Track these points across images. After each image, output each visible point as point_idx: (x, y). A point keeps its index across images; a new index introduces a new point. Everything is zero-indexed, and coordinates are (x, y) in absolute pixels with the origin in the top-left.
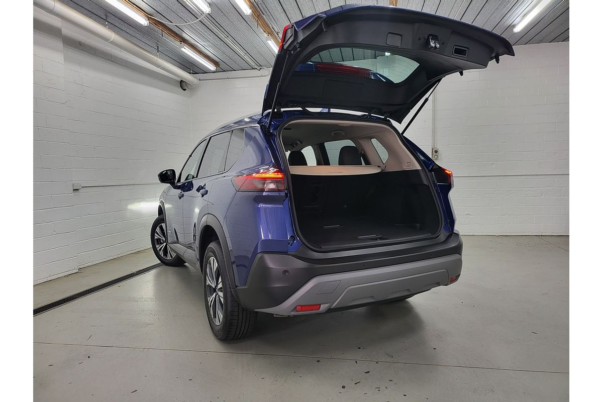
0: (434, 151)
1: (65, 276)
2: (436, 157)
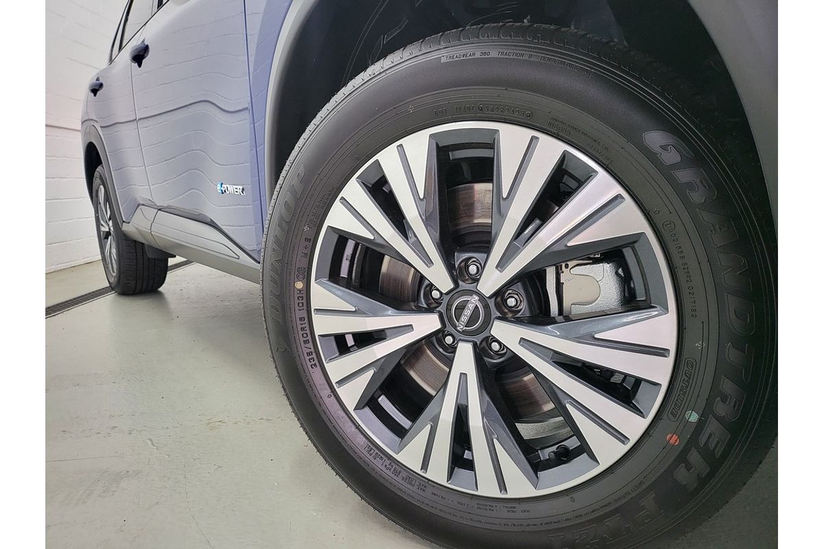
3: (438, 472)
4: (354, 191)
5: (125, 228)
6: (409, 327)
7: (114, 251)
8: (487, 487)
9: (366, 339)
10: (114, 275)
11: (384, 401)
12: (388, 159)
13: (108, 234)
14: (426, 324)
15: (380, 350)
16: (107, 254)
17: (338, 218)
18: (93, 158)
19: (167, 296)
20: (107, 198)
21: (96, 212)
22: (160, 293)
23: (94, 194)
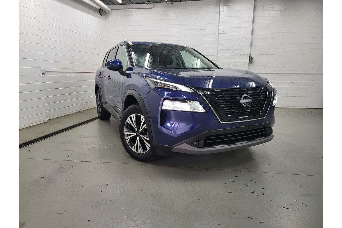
0: (250, 58)
1: (40, 124)
2: (251, 62)
3: (135, 151)
4: (129, 118)
5: (103, 106)
6: (133, 134)
7: (100, 110)
8: (139, 153)
9: (130, 135)
10: (100, 115)
11: (132, 142)
12: (132, 116)
13: (99, 105)
14: (135, 134)
15: (131, 136)
16: (98, 110)
17: (127, 121)
18: (97, 88)
19: (111, 121)
20: (100, 98)
21: (97, 99)
22: (109, 120)
23: (97, 95)
